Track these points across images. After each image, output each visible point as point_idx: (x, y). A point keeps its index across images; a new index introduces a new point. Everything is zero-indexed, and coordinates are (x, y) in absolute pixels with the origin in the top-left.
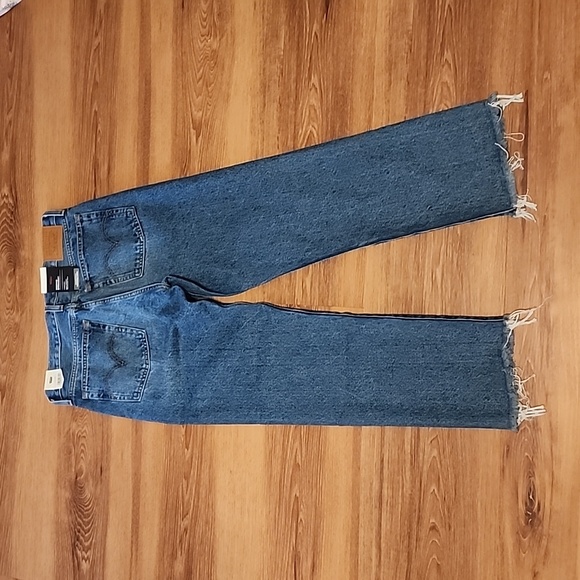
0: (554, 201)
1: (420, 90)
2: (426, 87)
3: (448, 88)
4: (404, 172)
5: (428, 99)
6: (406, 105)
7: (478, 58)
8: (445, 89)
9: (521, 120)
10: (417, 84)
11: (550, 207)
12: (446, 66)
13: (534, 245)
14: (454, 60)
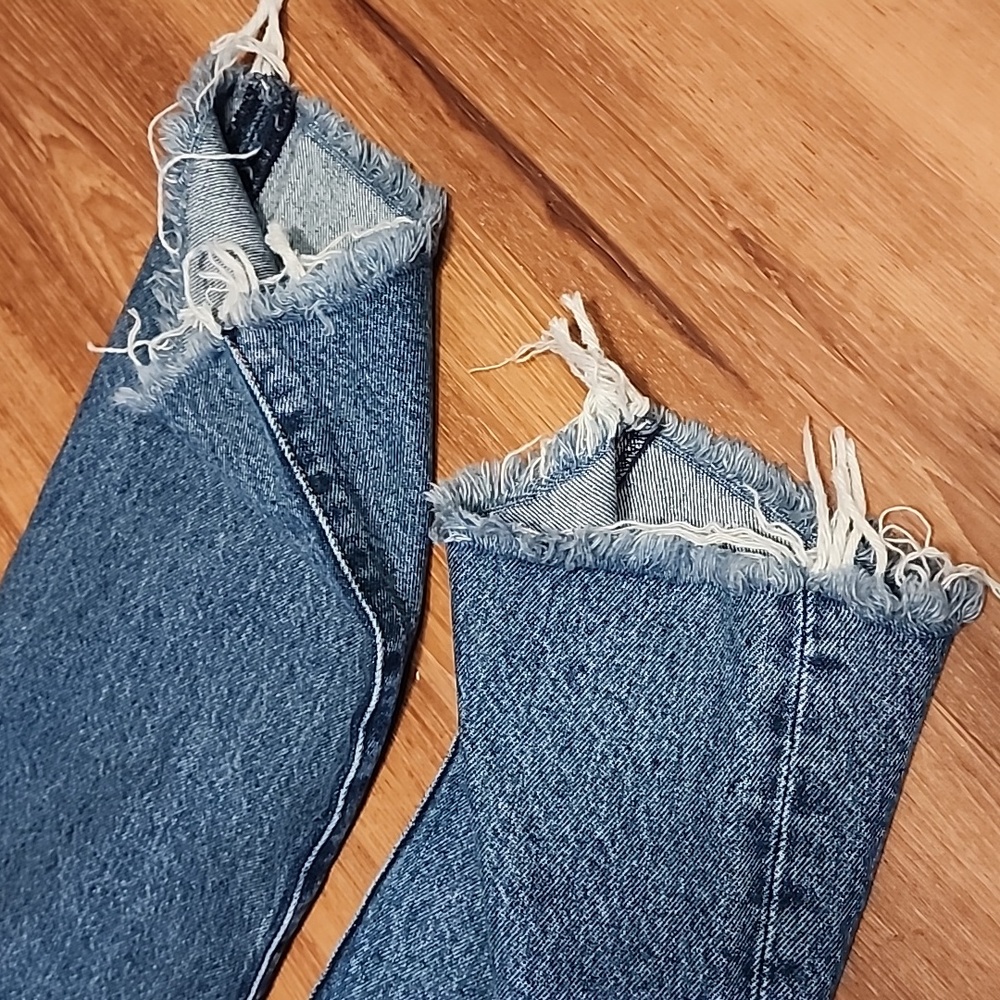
0: (716, 156)
1: (52, 291)
2: (58, 265)
3: (111, 200)
4: (195, 563)
5: (90, 289)
6: (54, 369)
7: (108, 36)
8: (106, 212)
9: (371, 47)
10: (31, 282)
11: (725, 185)
12: (58, 154)
13: (804, 368)
14: (63, 116)
